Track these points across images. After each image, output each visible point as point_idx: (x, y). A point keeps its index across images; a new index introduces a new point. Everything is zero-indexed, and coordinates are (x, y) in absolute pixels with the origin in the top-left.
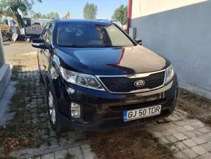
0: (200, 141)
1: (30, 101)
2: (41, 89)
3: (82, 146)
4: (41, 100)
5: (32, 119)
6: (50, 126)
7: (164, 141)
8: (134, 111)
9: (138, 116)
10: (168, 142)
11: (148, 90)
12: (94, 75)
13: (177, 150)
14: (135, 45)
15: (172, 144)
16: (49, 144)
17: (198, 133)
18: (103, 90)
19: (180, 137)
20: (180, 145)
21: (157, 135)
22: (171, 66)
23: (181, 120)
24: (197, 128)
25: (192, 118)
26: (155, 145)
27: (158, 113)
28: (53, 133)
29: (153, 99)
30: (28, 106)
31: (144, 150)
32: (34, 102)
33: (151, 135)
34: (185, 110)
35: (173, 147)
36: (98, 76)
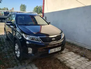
0: (74, 59)
1: (3, 48)
2: (7, 43)
3: (32, 65)
4: (8, 48)
5: (6, 56)
6: (16, 59)
7: (62, 60)
8: (52, 50)
9: (53, 51)
10: (63, 60)
11: (56, 41)
12: (37, 36)
13: (67, 63)
14: (49, 24)
15: (65, 61)
16: (18, 66)
17: (73, 57)
18: (41, 42)
19: (67, 58)
20: (68, 61)
21: (59, 58)
22: (63, 33)
23: (66, 52)
24: (72, 55)
25: (70, 51)
26: (59, 62)
27: (60, 50)
28: (18, 61)
29: (56, 45)
30: (3, 50)
31: (55, 64)
32: (5, 49)
33: (57, 59)
34: (67, 49)
35: (65, 62)
36: (39, 37)
